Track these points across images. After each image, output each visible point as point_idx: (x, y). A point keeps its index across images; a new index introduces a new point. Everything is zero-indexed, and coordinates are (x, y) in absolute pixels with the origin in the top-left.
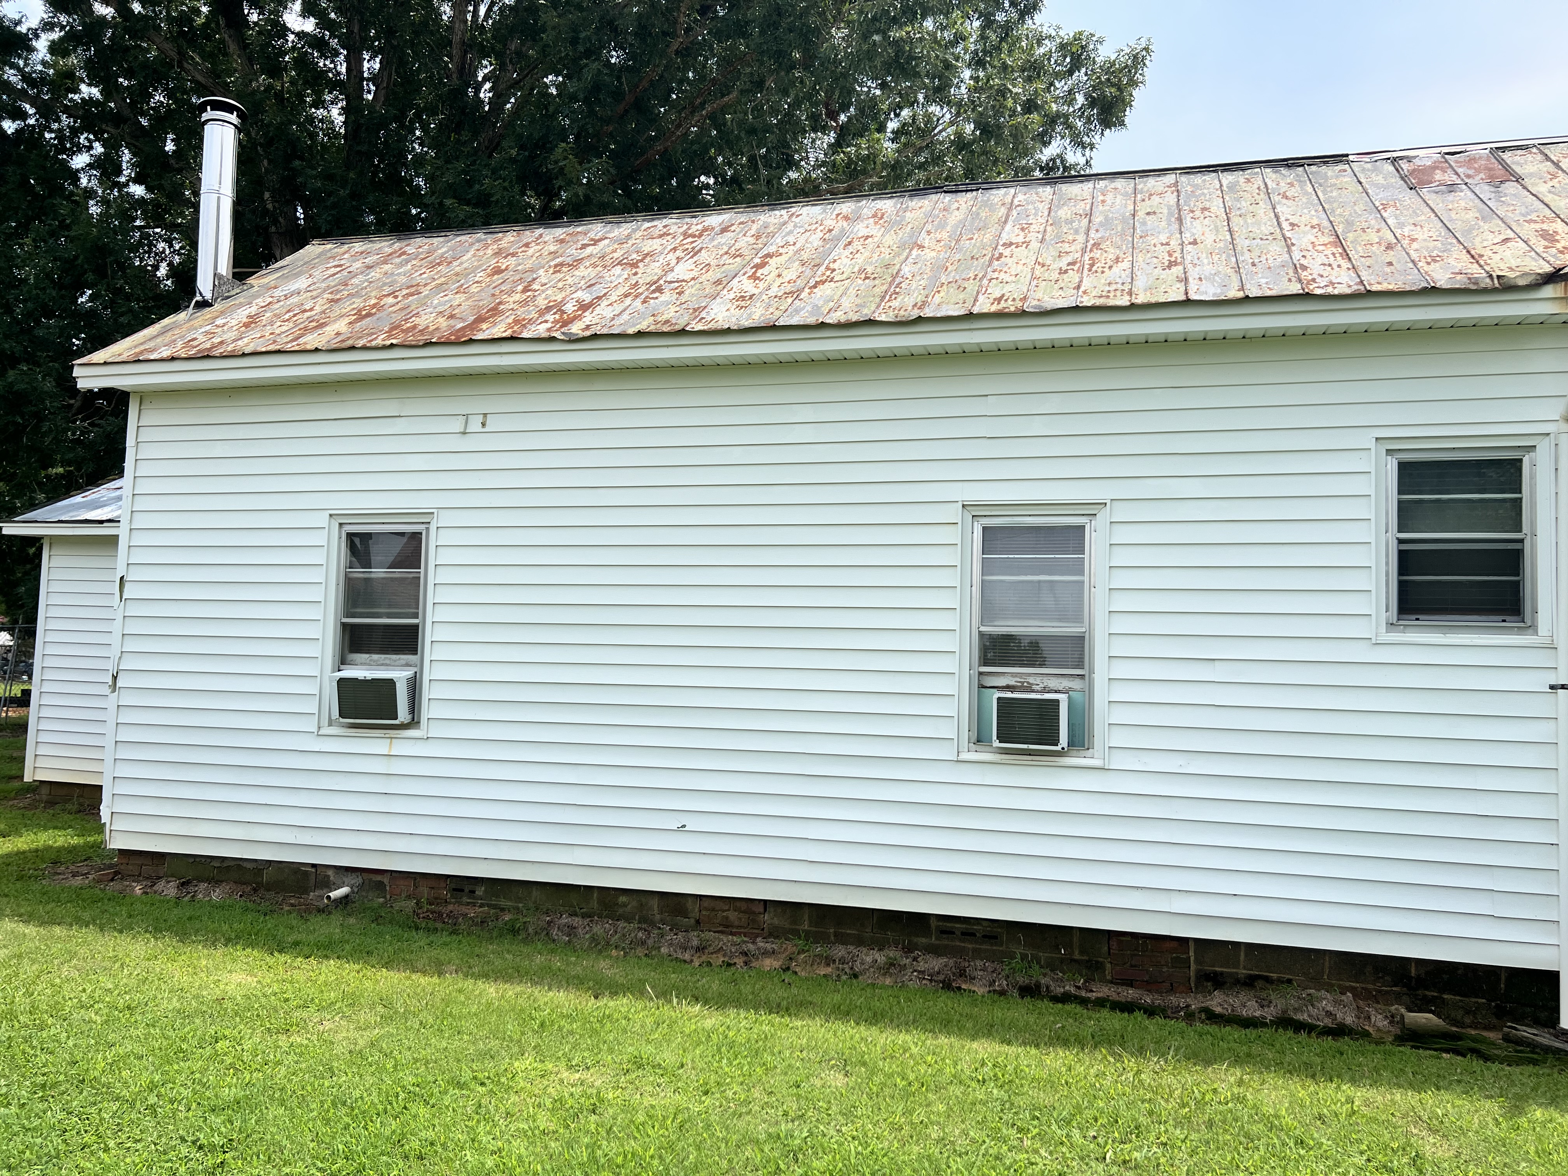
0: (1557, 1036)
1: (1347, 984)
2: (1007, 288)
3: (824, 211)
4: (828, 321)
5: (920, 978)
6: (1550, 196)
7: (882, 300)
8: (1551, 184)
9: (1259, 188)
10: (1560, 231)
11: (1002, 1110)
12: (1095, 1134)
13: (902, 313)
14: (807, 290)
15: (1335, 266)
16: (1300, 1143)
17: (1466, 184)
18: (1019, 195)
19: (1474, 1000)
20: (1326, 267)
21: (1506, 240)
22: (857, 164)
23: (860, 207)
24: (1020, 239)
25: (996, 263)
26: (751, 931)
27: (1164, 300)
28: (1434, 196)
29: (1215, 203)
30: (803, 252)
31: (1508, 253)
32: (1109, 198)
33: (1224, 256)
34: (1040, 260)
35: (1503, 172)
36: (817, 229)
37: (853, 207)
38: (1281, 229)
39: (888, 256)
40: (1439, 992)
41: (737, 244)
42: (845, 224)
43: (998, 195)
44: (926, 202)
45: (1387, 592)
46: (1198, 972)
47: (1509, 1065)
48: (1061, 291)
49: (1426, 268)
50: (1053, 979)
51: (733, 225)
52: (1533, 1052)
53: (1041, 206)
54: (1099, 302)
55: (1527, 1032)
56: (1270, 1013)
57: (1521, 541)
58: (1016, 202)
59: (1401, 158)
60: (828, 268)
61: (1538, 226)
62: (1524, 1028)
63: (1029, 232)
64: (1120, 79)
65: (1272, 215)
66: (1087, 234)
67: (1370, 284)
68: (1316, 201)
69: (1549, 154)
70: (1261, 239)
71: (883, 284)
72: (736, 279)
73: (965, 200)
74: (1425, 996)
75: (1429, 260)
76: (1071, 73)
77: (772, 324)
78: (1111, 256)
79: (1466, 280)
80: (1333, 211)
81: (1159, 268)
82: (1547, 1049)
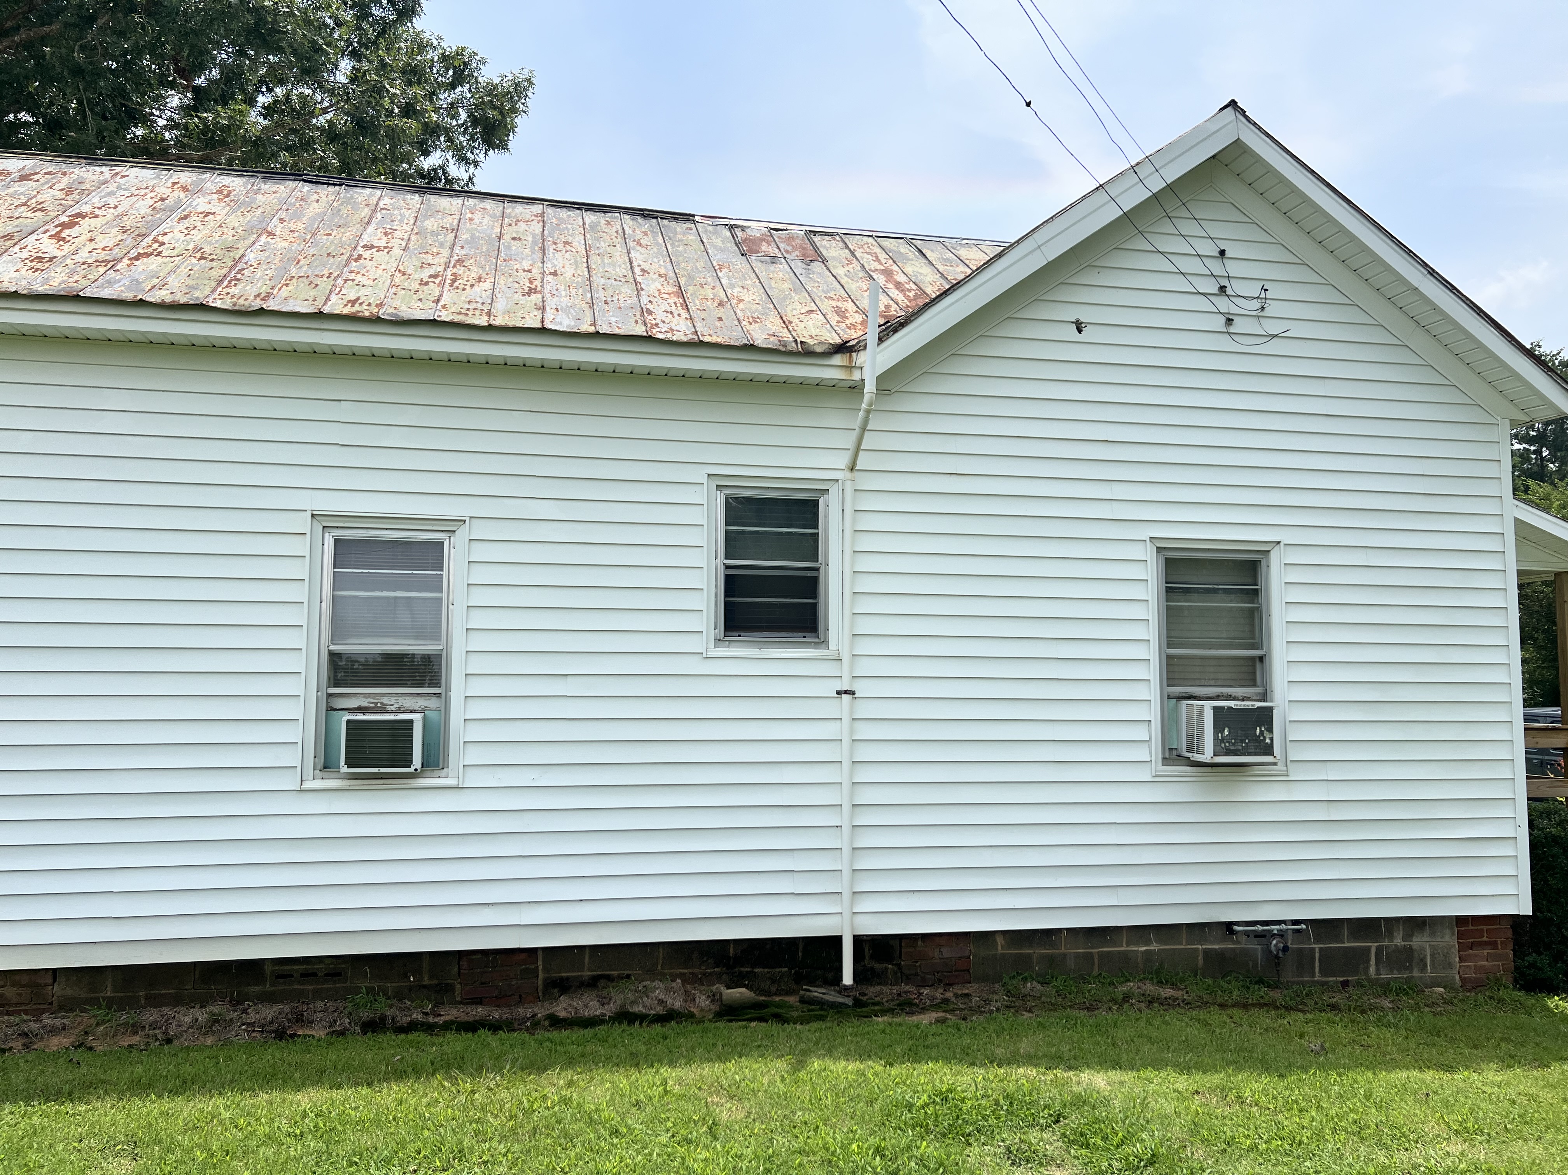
0: (840, 993)
1: (678, 971)
2: (363, 292)
3: (158, 176)
4: (148, 299)
5: (248, 1032)
6: (846, 278)
7: (219, 285)
8: (847, 268)
9: (617, 232)
10: (850, 310)
11: (317, 1163)
12: (415, 1168)
13: (241, 301)
14: (126, 261)
15: (676, 315)
16: (615, 1132)
17: (785, 258)
18: (387, 198)
19: (778, 970)
20: (669, 315)
21: (810, 312)
22: (214, 133)
23: (203, 180)
24: (383, 243)
25: (354, 264)
26: (35, 1007)
27: (521, 325)
28: (760, 264)
29: (577, 239)
30: (125, 218)
31: (810, 323)
32: (477, 217)
33: (581, 291)
34: (401, 267)
35: (812, 252)
36: (146, 194)
37: (194, 179)
38: (633, 273)
39: (231, 239)
40: (752, 967)
41: (39, 196)
42: (182, 195)
43: (363, 194)
44: (282, 187)
45: (716, 612)
46: (545, 980)
47: (801, 1024)
48: (419, 303)
49: (748, 327)
50: (401, 1010)
51: (37, 173)
52: (822, 1009)
53: (407, 213)
54: (457, 319)
55: (818, 992)
56: (609, 1010)
57: (817, 569)
58: (381, 205)
59: (737, 226)
60: (155, 241)
61: (834, 303)
62: (816, 989)
63: (393, 238)
64: (502, 104)
65: (627, 259)
66: (452, 249)
67: (703, 335)
68: (665, 253)
69: (848, 243)
70: (615, 280)
71: (223, 267)
72: (34, 237)
73: (326, 193)
74: (741, 972)
75: (751, 320)
76: (452, 86)
77: (75, 293)
78: (474, 275)
79: (777, 342)
80: (679, 264)
81: (519, 294)
82: (833, 1005)
